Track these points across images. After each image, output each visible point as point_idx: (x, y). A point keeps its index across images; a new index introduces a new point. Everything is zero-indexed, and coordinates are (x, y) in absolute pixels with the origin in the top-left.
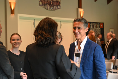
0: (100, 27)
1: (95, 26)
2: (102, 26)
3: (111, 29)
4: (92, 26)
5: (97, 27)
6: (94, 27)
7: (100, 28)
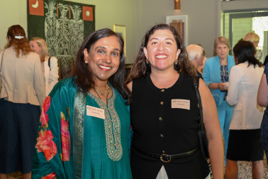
0: (81, 17)
1: (63, 13)
2: (88, 13)
3: (116, 25)
4: (52, 12)
5: (70, 16)
6: (60, 15)
7: (81, 21)
